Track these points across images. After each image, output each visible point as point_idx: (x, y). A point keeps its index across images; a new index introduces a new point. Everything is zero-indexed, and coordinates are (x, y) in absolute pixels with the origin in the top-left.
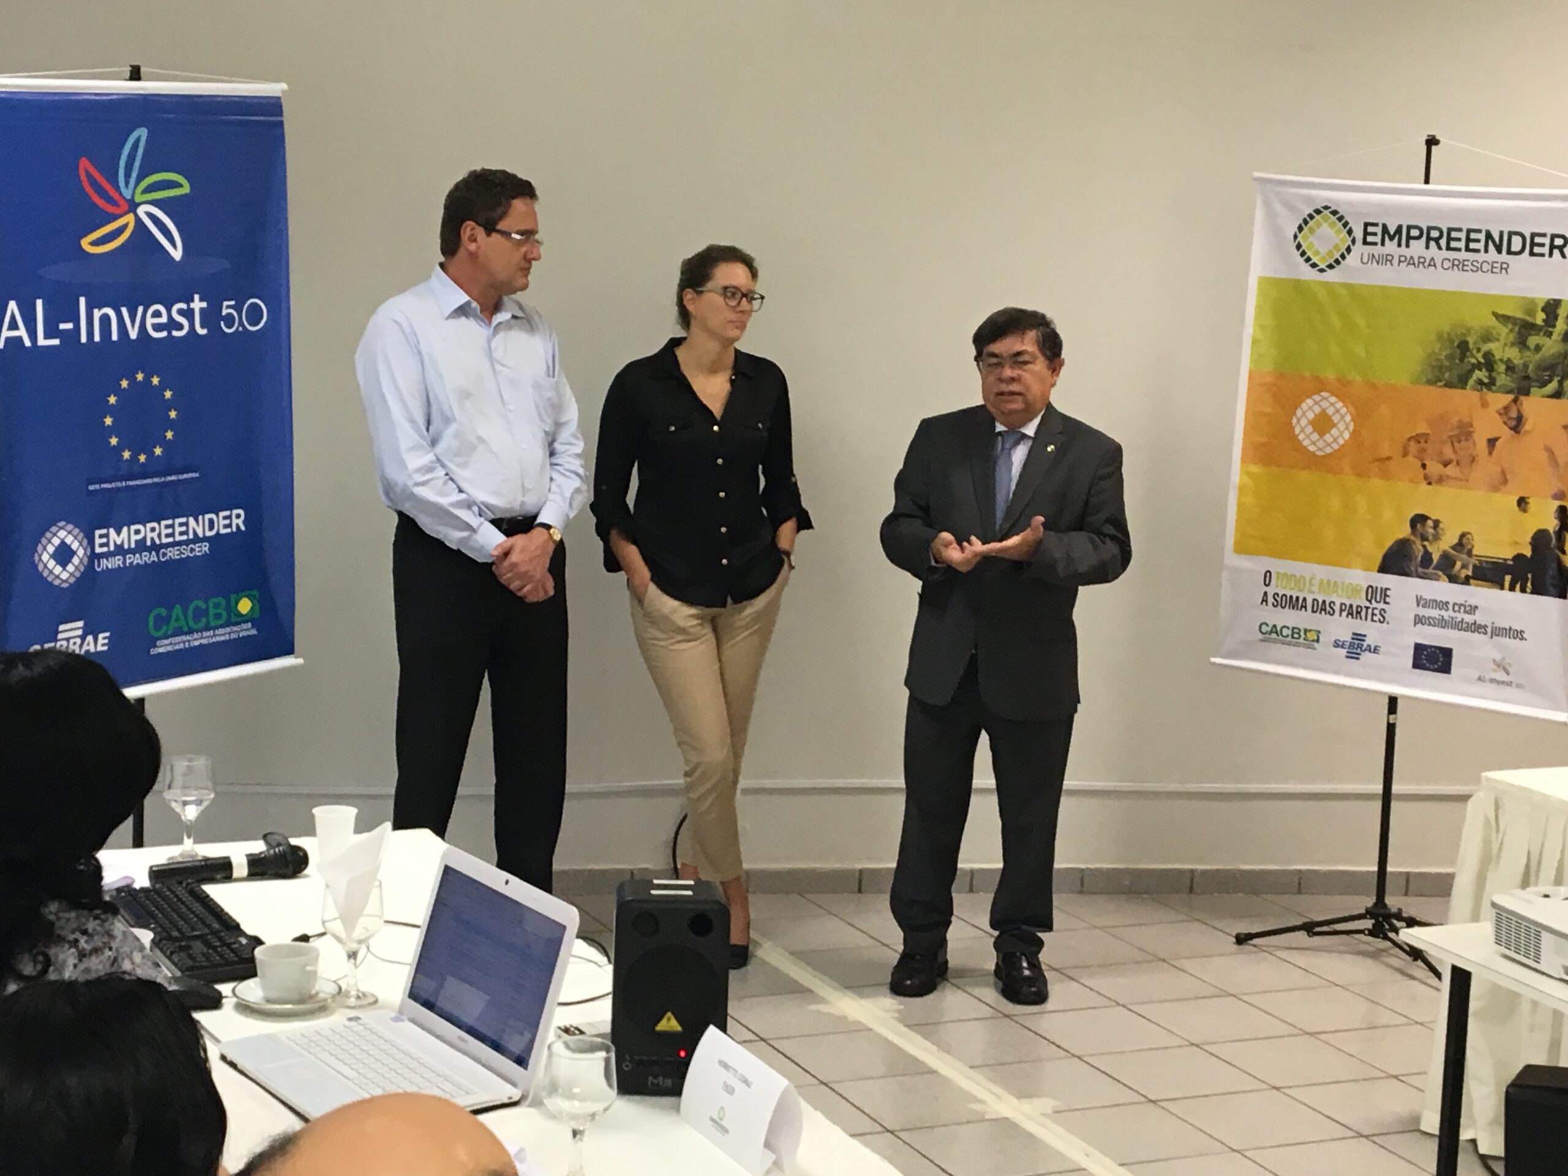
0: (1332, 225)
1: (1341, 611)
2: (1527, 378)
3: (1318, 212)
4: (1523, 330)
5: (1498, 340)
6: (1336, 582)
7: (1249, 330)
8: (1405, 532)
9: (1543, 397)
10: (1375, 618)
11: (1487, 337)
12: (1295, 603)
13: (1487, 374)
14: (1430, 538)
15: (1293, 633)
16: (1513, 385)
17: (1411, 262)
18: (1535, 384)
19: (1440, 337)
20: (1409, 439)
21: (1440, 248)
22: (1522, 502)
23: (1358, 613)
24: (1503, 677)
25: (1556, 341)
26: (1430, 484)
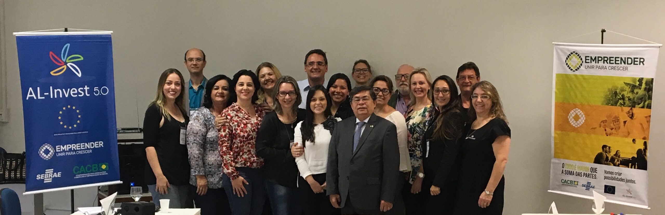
0: (576, 57)
1: (584, 175)
2: (634, 102)
3: (572, 53)
4: (633, 87)
5: (626, 91)
6: (582, 167)
7: (554, 89)
8: (600, 151)
9: (640, 108)
10: (593, 177)
11: (622, 90)
12: (571, 173)
13: (623, 101)
14: (608, 152)
15: (571, 182)
16: (630, 104)
17: (599, 68)
18: (637, 104)
19: (609, 90)
20: (601, 122)
21: (608, 63)
22: (634, 141)
23: (589, 176)
24: (629, 195)
25: (642, 91)
26: (607, 135)
